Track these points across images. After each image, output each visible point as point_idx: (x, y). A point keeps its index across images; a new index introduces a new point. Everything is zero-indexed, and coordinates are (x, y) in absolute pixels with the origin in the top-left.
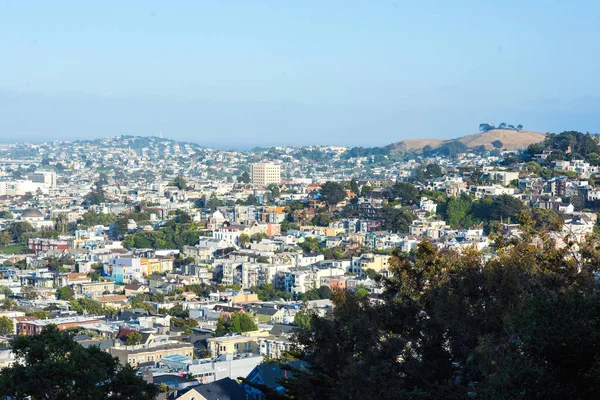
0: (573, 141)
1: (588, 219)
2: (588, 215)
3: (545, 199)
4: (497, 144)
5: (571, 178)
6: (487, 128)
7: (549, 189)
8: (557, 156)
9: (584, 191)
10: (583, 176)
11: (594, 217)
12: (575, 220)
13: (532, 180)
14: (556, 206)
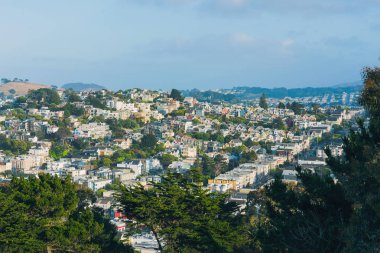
0: (45, 94)
1: (45, 146)
2: (46, 143)
3: (20, 134)
4: (12, 91)
5: (37, 120)
6: (6, 81)
7: (23, 127)
8: (31, 105)
9: (44, 128)
10: (46, 118)
11: (50, 144)
12: (38, 146)
13: (13, 121)
14: (27, 137)
